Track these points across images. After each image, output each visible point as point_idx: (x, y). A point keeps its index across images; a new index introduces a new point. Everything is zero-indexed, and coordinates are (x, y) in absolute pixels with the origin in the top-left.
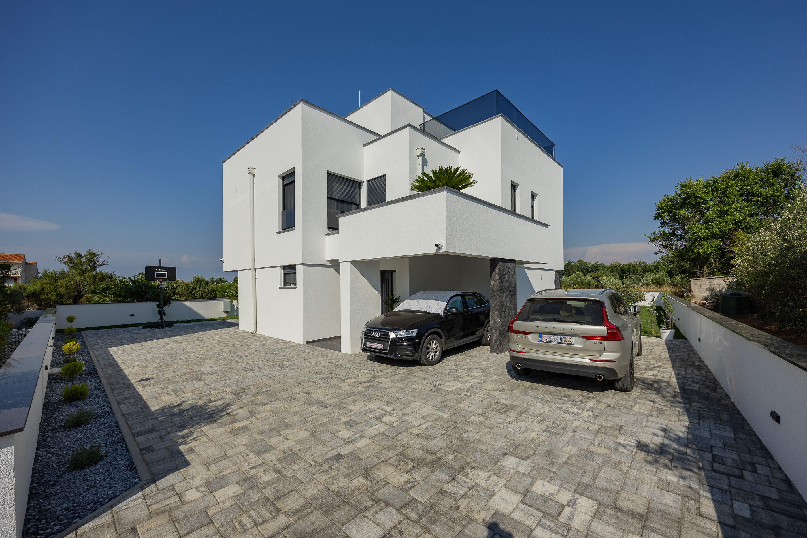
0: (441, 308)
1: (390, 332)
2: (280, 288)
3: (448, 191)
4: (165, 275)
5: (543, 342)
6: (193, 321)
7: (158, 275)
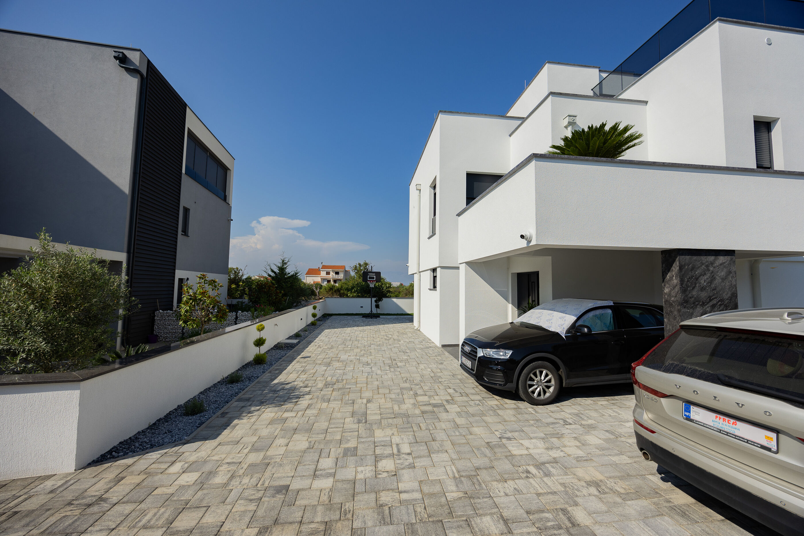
0: (564, 324)
1: (478, 349)
2: (430, 289)
3: (537, 159)
4: (373, 278)
5: (692, 421)
6: (397, 315)
7: (370, 278)
